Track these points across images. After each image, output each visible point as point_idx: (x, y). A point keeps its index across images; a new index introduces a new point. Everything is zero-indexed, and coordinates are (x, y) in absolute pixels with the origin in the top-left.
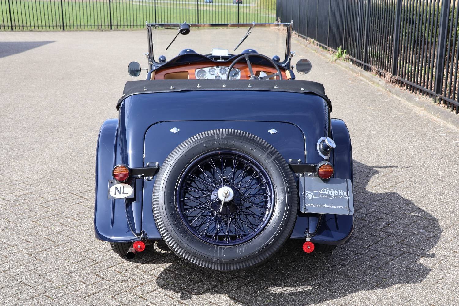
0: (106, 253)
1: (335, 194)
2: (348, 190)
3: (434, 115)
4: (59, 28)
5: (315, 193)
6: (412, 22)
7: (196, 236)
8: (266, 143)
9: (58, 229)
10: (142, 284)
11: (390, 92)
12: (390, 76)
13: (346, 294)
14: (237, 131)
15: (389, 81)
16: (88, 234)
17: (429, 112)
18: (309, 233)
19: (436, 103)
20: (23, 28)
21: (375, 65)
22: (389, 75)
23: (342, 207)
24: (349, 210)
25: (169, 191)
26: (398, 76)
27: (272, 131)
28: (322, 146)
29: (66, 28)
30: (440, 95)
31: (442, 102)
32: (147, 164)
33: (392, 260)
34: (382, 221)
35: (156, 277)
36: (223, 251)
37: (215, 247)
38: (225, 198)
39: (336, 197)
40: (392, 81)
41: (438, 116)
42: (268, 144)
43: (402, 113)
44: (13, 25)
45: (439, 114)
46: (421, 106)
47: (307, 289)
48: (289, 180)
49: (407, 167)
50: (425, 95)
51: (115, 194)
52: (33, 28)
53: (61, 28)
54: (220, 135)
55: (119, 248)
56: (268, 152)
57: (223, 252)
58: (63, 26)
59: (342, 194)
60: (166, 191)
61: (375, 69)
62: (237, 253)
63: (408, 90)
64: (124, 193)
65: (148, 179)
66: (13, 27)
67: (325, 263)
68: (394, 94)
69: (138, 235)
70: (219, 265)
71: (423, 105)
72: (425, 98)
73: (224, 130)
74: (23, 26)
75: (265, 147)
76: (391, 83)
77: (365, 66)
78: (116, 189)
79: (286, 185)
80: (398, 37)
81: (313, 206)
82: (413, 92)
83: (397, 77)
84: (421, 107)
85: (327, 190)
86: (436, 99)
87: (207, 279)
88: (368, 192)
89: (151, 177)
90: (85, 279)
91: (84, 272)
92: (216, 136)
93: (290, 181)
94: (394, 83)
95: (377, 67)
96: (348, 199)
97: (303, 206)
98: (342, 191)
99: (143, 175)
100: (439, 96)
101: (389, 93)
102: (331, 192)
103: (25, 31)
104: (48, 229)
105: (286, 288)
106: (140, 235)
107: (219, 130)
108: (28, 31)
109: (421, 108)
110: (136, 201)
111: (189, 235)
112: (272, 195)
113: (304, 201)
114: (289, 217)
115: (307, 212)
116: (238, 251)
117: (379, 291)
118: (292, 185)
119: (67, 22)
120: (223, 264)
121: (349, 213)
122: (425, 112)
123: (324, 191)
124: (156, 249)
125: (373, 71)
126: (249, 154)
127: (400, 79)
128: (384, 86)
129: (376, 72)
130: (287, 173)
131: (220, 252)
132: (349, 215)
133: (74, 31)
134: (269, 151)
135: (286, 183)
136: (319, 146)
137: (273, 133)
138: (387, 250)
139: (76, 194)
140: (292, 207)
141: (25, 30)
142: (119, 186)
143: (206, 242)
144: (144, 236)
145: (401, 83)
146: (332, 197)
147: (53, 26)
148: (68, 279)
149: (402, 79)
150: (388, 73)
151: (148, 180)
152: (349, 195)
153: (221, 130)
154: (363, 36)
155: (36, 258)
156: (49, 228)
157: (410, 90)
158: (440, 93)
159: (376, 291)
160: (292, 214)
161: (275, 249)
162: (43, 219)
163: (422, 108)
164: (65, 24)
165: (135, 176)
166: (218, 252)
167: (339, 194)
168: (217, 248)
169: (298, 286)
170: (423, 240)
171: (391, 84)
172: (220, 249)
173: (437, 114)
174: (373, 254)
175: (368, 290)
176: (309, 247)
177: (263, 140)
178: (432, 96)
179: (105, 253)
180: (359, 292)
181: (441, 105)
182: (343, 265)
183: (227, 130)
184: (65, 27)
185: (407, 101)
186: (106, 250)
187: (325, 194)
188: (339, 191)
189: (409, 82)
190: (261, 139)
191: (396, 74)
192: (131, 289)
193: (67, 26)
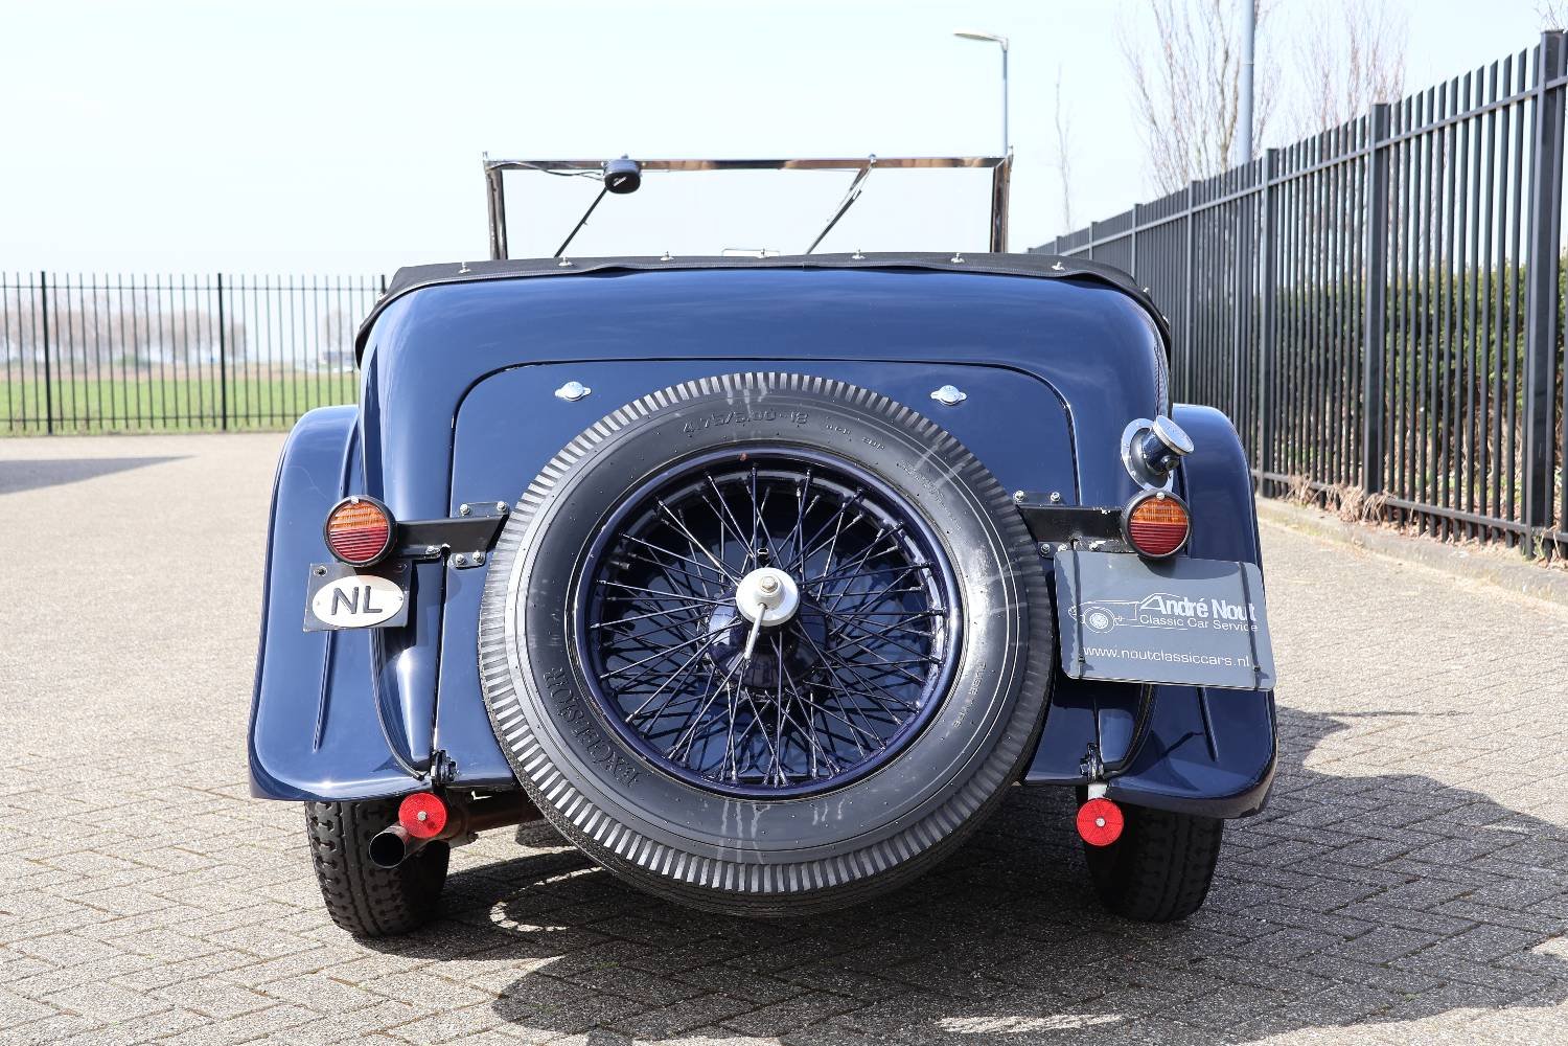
0: (302, 935)
1: (1200, 614)
2: (1247, 600)
3: (1530, 592)
4: (210, 425)
5: (1117, 610)
6: (1424, 329)
7: (647, 760)
8: (925, 421)
9: (123, 877)
10: (437, 1014)
11: (1363, 546)
12: (1359, 499)
13: (1255, 1036)
14: (812, 381)
15: (1357, 514)
16: (239, 888)
17: (1513, 588)
18: (1099, 761)
19: (1537, 559)
20: (87, 423)
21: (1301, 474)
22: (1353, 495)
23: (1228, 661)
24: (1257, 670)
25: (543, 593)
26: (1385, 491)
27: (946, 394)
28: (1139, 451)
29: (233, 425)
30: (1548, 528)
31: (1557, 552)
32: (464, 507)
33: (1432, 945)
34: (1375, 844)
35: (494, 994)
36: (757, 815)
37: (727, 802)
38: (766, 607)
39: (1203, 625)
40: (1365, 512)
41: (1545, 597)
42: (930, 424)
43: (1412, 593)
44: (55, 414)
45: (1548, 589)
46: (1478, 573)
47: (1097, 1021)
48: (1017, 555)
49: (1452, 713)
50: (1490, 542)
51: (335, 611)
52: (121, 424)
53: (215, 425)
54: (746, 393)
55: (349, 889)
56: (930, 452)
57: (756, 819)
58: (224, 417)
59: (1226, 613)
60: (532, 591)
61: (1302, 484)
62: (814, 823)
63: (1427, 536)
64: (367, 609)
65: (464, 562)
66: (54, 423)
67: (1164, 953)
68: (1377, 552)
69: (418, 767)
70: (742, 869)
71: (1486, 568)
72: (1493, 549)
73: (760, 376)
74: (88, 420)
75: (921, 434)
76: (1364, 519)
77: (1267, 481)
78: (339, 594)
79: (1004, 572)
80: (1377, 396)
81: (1112, 654)
82: (1444, 540)
83: (1385, 497)
84: (1478, 575)
85: (1165, 599)
86: (1534, 545)
87: (694, 997)
88: (1311, 775)
89: (477, 554)
90: (211, 1002)
91: (209, 984)
92: (730, 394)
93: (1021, 559)
94: (1376, 518)
95: (1308, 478)
96: (1251, 634)
97: (1075, 655)
98: (1223, 602)
99: (445, 545)
100: (1543, 532)
101: (1359, 549)
102: (1183, 606)
103: (95, 435)
104: (85, 877)
105: (1013, 1020)
106: (424, 767)
107: (743, 378)
108: (102, 435)
109: (1479, 580)
110: (414, 644)
111: (621, 755)
112: (949, 610)
113: (1075, 636)
114: (1020, 691)
115: (1090, 675)
116: (816, 817)
117: (1390, 1026)
118: (1029, 572)
119: (238, 402)
120: (756, 867)
121: (1258, 682)
122: (1498, 588)
123: (1156, 603)
124: (499, 922)
125: (1297, 492)
126: (858, 462)
127: (1396, 501)
128: (1337, 531)
129: (1306, 493)
130: (1009, 530)
131: (747, 819)
132: (1256, 689)
133: (259, 432)
134: (936, 447)
135: (1004, 563)
136: (1131, 450)
137: (951, 399)
138: (1408, 920)
139: (206, 791)
140: (1031, 653)
141: (92, 431)
142: (350, 583)
143: (689, 783)
144: (442, 772)
145: (1400, 516)
146: (1186, 625)
147: (189, 418)
148: (140, 1004)
149: (1401, 501)
150: (1350, 488)
151: (463, 566)
152: (1253, 618)
153: (749, 376)
154: (1254, 387)
155: (22, 952)
156: (90, 875)
157: (1435, 534)
158: (1546, 522)
159: (1377, 1027)
160: (1032, 678)
161: (967, 813)
162: (71, 853)
163: (1484, 579)
164: (230, 412)
165: (415, 548)
166: (739, 818)
167: (1216, 616)
168: (732, 807)
169: (1059, 1012)
170: (1548, 893)
171: (1362, 522)
172: (747, 811)
173: (1542, 589)
174: (1352, 928)
175: (1346, 1024)
176: (1101, 822)
177: (910, 412)
178: (1515, 538)
179: (297, 934)
180: (1310, 1029)
181: (1552, 564)
182: (1237, 958)
183: (772, 375)
184: (230, 421)
185: (1427, 565)
186: (302, 928)
187: (1159, 614)
188: (1214, 602)
189: (1428, 506)
190: (905, 409)
191: (1379, 489)
192: (392, 1028)
193: (235, 416)
